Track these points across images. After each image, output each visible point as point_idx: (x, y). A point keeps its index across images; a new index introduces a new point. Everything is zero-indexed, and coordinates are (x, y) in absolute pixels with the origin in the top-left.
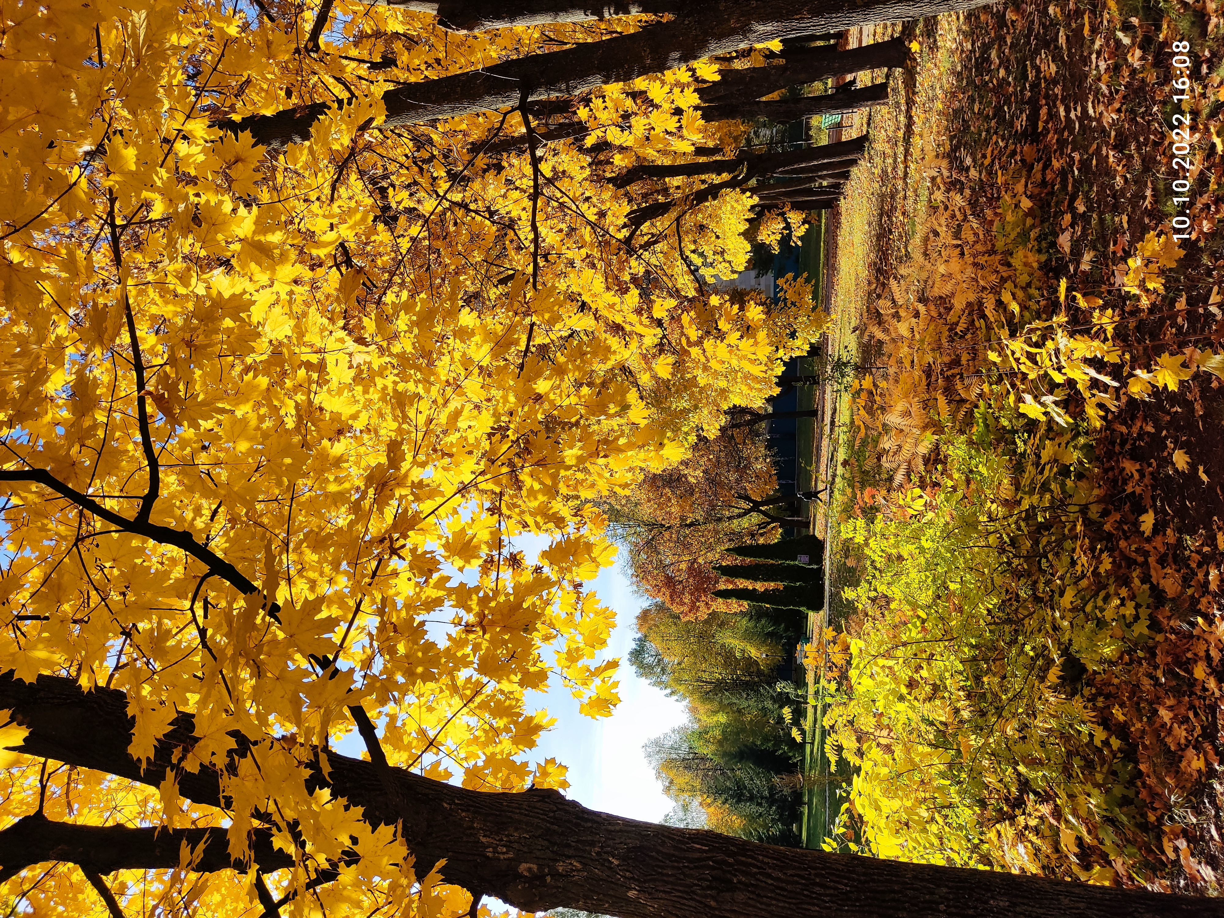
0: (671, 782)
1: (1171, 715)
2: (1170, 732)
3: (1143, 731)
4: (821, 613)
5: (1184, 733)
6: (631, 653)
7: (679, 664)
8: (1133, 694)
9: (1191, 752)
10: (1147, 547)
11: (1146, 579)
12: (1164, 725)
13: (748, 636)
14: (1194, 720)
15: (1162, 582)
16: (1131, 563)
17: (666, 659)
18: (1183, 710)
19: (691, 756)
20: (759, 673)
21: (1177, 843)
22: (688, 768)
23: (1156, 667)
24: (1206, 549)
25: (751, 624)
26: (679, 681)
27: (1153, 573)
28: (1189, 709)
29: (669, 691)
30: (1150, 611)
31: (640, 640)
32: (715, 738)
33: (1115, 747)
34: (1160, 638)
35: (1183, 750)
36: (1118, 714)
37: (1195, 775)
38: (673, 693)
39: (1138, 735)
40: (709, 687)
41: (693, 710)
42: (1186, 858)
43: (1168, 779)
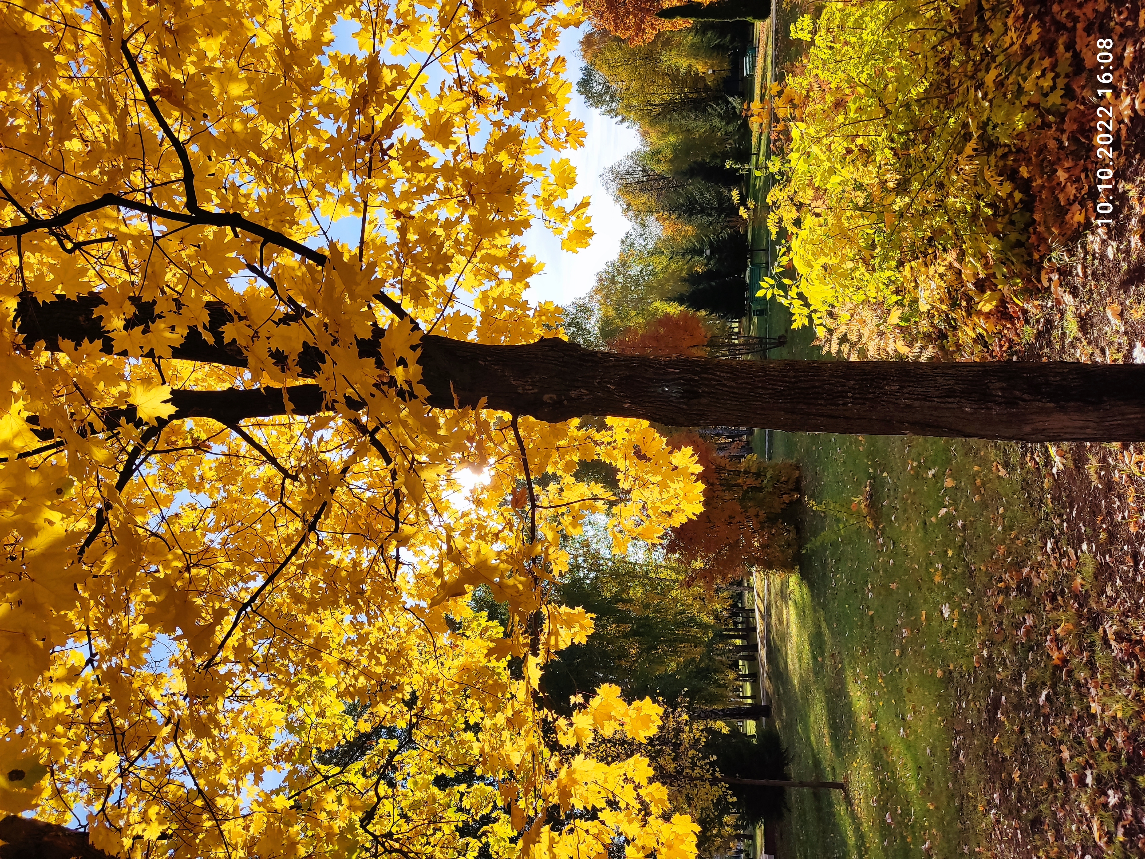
0: (629, 205)
1: (1066, 175)
2: (1063, 189)
3: (1043, 187)
4: (768, 20)
5: (1074, 191)
6: (579, 84)
7: (627, 89)
8: (1040, 152)
9: (1076, 207)
10: (1078, 12)
11: (1070, 46)
12: (1059, 184)
13: (695, 51)
14: (1084, 180)
15: (1084, 50)
16: (1060, 27)
17: (614, 87)
18: (1077, 171)
19: (645, 178)
20: (707, 88)
21: (1051, 275)
22: (643, 190)
23: (1063, 131)
24: (1129, 23)
25: (697, 39)
26: (628, 108)
27: (1078, 40)
28: (1083, 171)
29: (619, 118)
30: (1067, 80)
31: (586, 68)
32: (666, 157)
33: (1017, 200)
34: (1071, 105)
35: (1071, 204)
36: (1024, 172)
37: (1076, 225)
38: (623, 120)
39: (1038, 189)
40: (657, 110)
41: (645, 134)
42: (1055, 288)
43: (1053, 229)
